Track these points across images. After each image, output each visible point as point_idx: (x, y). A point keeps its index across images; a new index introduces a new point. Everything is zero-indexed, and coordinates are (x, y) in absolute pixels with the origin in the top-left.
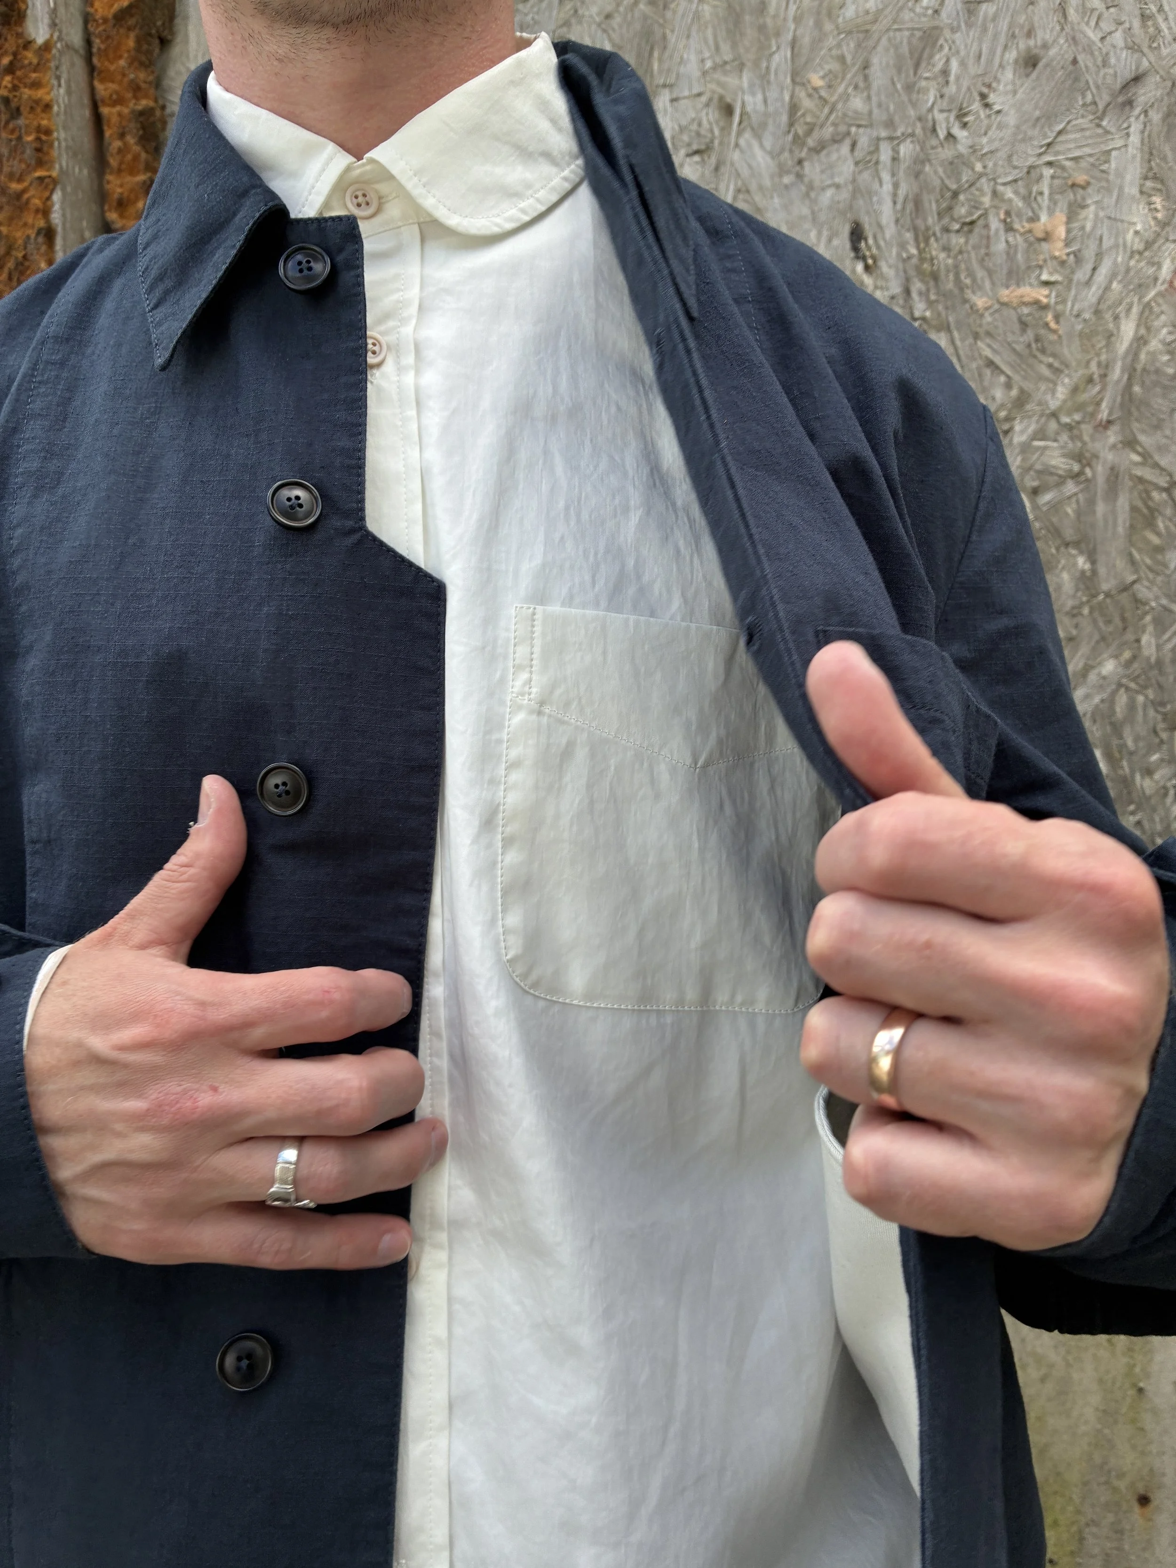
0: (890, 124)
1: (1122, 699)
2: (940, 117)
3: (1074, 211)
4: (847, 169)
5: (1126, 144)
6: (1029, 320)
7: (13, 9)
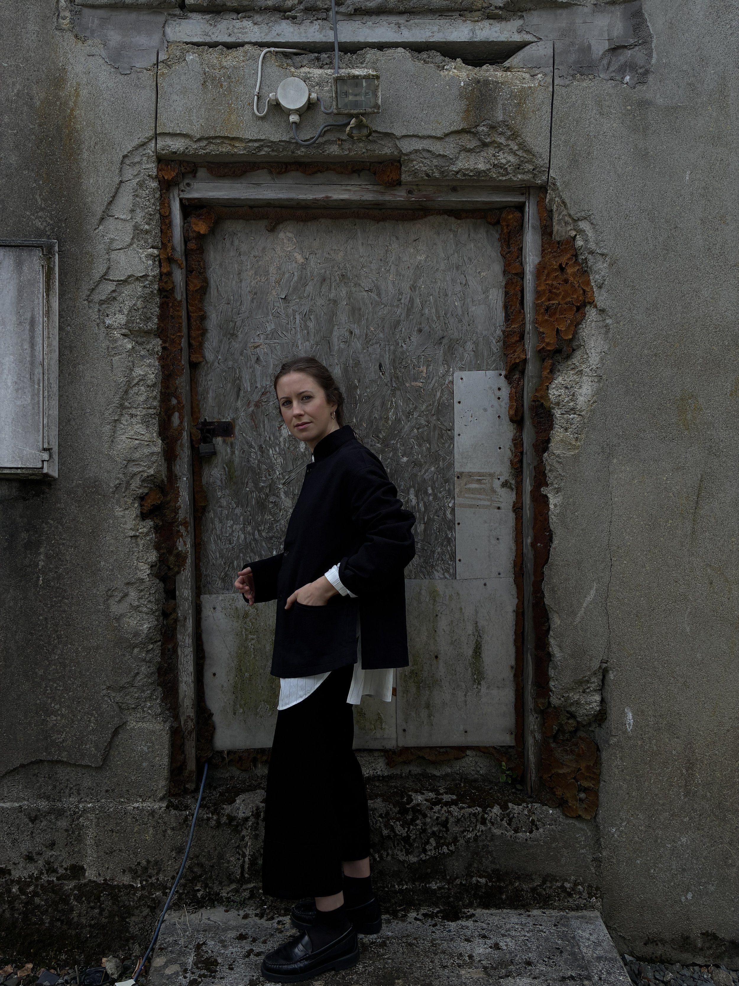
0: (388, 341)
1: (435, 476)
2: (400, 341)
3: (428, 366)
4: (379, 350)
5: (440, 353)
6: (418, 390)
7: (173, 290)
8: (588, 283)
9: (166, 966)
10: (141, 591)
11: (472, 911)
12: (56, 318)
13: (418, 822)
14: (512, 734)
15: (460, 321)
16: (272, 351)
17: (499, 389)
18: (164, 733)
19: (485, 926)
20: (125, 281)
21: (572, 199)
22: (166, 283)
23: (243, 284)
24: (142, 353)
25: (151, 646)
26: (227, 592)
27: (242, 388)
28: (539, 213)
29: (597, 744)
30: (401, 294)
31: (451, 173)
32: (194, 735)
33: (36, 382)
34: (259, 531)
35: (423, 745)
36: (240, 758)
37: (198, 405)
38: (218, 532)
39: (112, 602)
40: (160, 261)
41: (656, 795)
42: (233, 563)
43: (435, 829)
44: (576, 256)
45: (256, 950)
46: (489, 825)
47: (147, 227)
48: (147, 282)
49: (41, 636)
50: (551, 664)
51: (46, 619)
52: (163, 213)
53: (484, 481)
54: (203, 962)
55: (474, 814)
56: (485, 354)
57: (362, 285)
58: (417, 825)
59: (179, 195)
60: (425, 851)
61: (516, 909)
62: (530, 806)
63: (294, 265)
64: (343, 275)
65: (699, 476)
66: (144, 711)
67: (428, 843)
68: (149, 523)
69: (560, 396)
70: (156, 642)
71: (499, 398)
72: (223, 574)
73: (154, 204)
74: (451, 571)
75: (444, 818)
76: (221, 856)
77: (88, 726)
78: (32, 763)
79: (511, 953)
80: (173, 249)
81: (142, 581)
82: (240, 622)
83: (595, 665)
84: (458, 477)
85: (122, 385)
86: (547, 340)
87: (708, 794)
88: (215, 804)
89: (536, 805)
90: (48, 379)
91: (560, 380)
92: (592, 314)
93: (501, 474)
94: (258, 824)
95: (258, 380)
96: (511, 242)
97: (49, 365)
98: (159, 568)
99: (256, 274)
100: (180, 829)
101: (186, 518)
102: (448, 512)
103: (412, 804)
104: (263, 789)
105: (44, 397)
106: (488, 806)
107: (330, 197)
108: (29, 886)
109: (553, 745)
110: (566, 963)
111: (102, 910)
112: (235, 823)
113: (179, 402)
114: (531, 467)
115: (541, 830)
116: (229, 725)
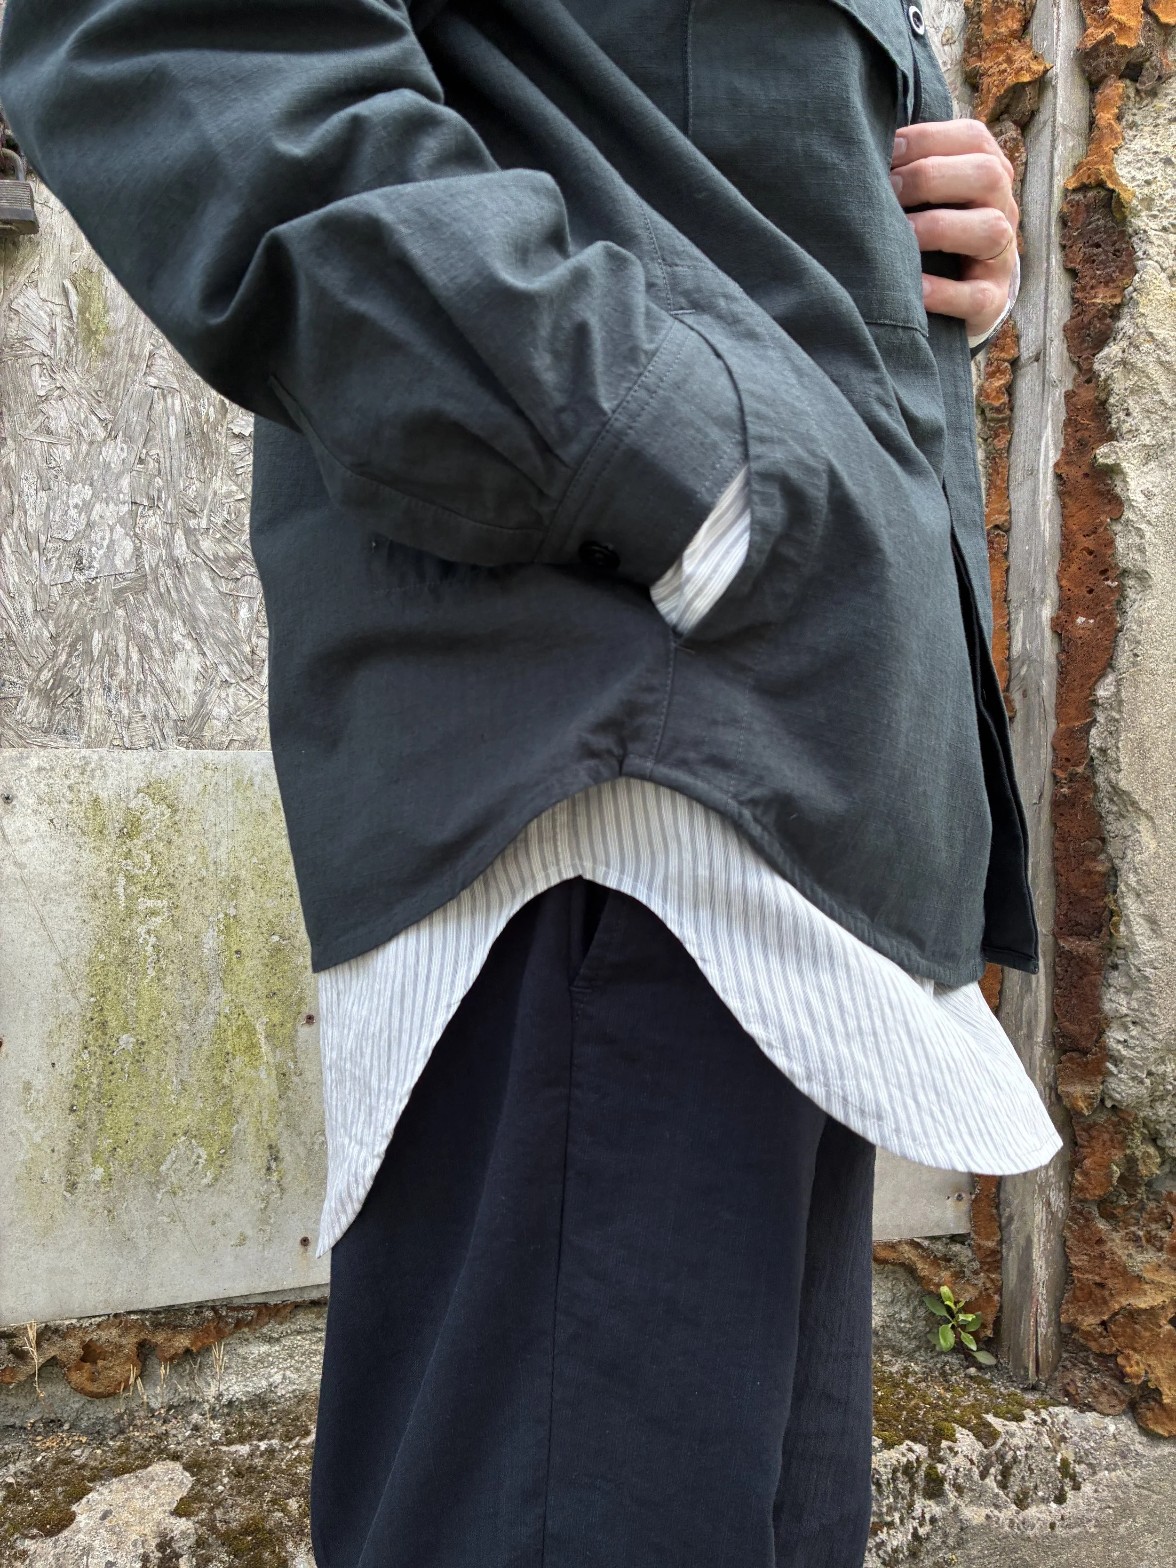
14: (960, 1198)
26: (61, 743)
34: (189, 532)
36: (89, 1350)
38: (33, 524)
42: (85, 637)
46: (952, 1495)
55: (908, 1468)
62: (1045, 1417)
69: (1148, 183)
72: (46, 675)
82: (107, 850)
86: (1120, 18)
89: (1064, 1412)
104: (176, 1457)
106: (942, 1435)
109: (1102, 1225)
114: (1058, 394)
115: (1087, 1488)
116: (46, 1231)
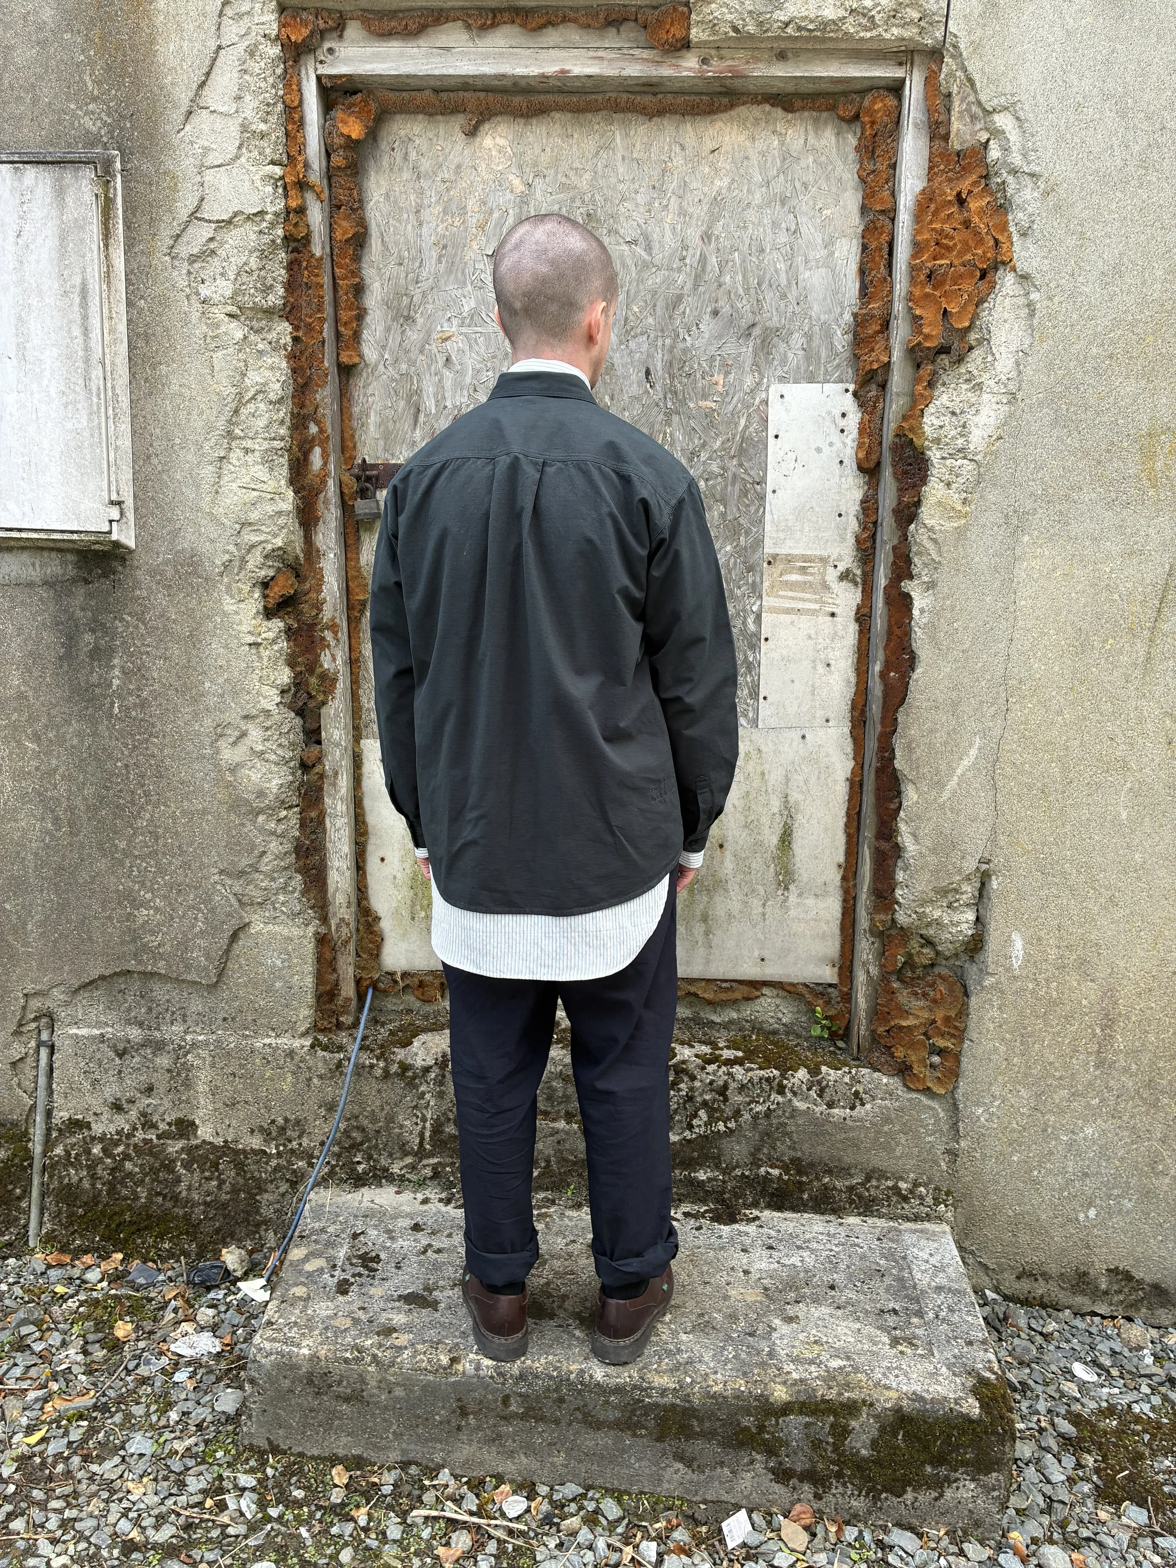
0: (662, 331)
1: (732, 560)
2: (681, 331)
4: (645, 346)
5: (747, 351)
6: (709, 414)
7: (307, 240)
8: (1003, 227)
9: (306, 1259)
10: (267, 729)
11: (756, 1212)
12: (122, 286)
13: (682, 1086)
14: (834, 965)
15: (784, 296)
16: (471, 347)
17: (844, 415)
18: (305, 942)
19: (773, 1233)
20: (229, 222)
21: (984, 73)
22: (296, 225)
23: (425, 229)
24: (261, 346)
25: (284, 813)
27: (422, 408)
28: (926, 98)
29: (965, 987)
30: (686, 248)
31: (775, 25)
32: (352, 947)
33: (94, 390)
35: (695, 976)
36: (421, 985)
37: (353, 436)
39: (222, 744)
40: (285, 188)
41: (1051, 1064)
43: (707, 1097)
44: (986, 177)
45: (437, 1245)
46: (789, 1095)
47: (263, 127)
48: (265, 224)
49: (121, 791)
50: (900, 863)
51: (127, 766)
52: (288, 102)
53: (811, 570)
54: (359, 1257)
55: (768, 1080)
56: (823, 355)
57: (622, 231)
58: (679, 1090)
59: (316, 70)
60: (690, 1127)
61: (822, 1214)
62: (854, 1071)
63: (509, 196)
64: (589, 215)
65: (1167, 567)
66: (275, 909)
67: (695, 1115)
68: (277, 624)
69: (941, 427)
70: (291, 807)
71: (842, 431)
73: (273, 86)
74: (751, 715)
75: (721, 1083)
76: (390, 1119)
77: (194, 926)
78: (115, 974)
79: (807, 1272)
80: (306, 165)
81: (267, 713)
83: (970, 865)
84: (769, 563)
85: (229, 400)
86: (926, 330)
87: (1134, 1066)
88: (382, 1047)
89: (864, 1071)
90: (113, 387)
91: (943, 398)
92: (1007, 282)
93: (840, 559)
94: (444, 1076)
95: (448, 394)
96: (877, 153)
97: (113, 363)
98: (295, 695)
99: (445, 212)
100: (332, 1078)
101: (333, 618)
102: (750, 620)
103: (674, 1061)
105: (107, 418)
106: (790, 1069)
107: (568, 72)
108: (117, 1144)
109: (895, 985)
110: (887, 1290)
111: (222, 1183)
112: (410, 1074)
113: (321, 431)
114: (888, 547)
115: (868, 1106)
116: (404, 935)
